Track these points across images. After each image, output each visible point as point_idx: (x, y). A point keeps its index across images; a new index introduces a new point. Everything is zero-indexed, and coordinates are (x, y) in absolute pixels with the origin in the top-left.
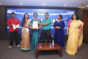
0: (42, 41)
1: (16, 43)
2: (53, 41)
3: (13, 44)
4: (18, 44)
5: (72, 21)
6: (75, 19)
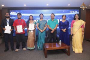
2: (60, 41)
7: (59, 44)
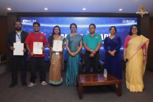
0: (84, 71)
2: (105, 71)
3: (36, 80)
5: (131, 37)
6: (136, 35)
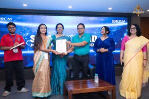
0: (72, 76)
1: (17, 85)
4: (23, 87)
7: (94, 81)
